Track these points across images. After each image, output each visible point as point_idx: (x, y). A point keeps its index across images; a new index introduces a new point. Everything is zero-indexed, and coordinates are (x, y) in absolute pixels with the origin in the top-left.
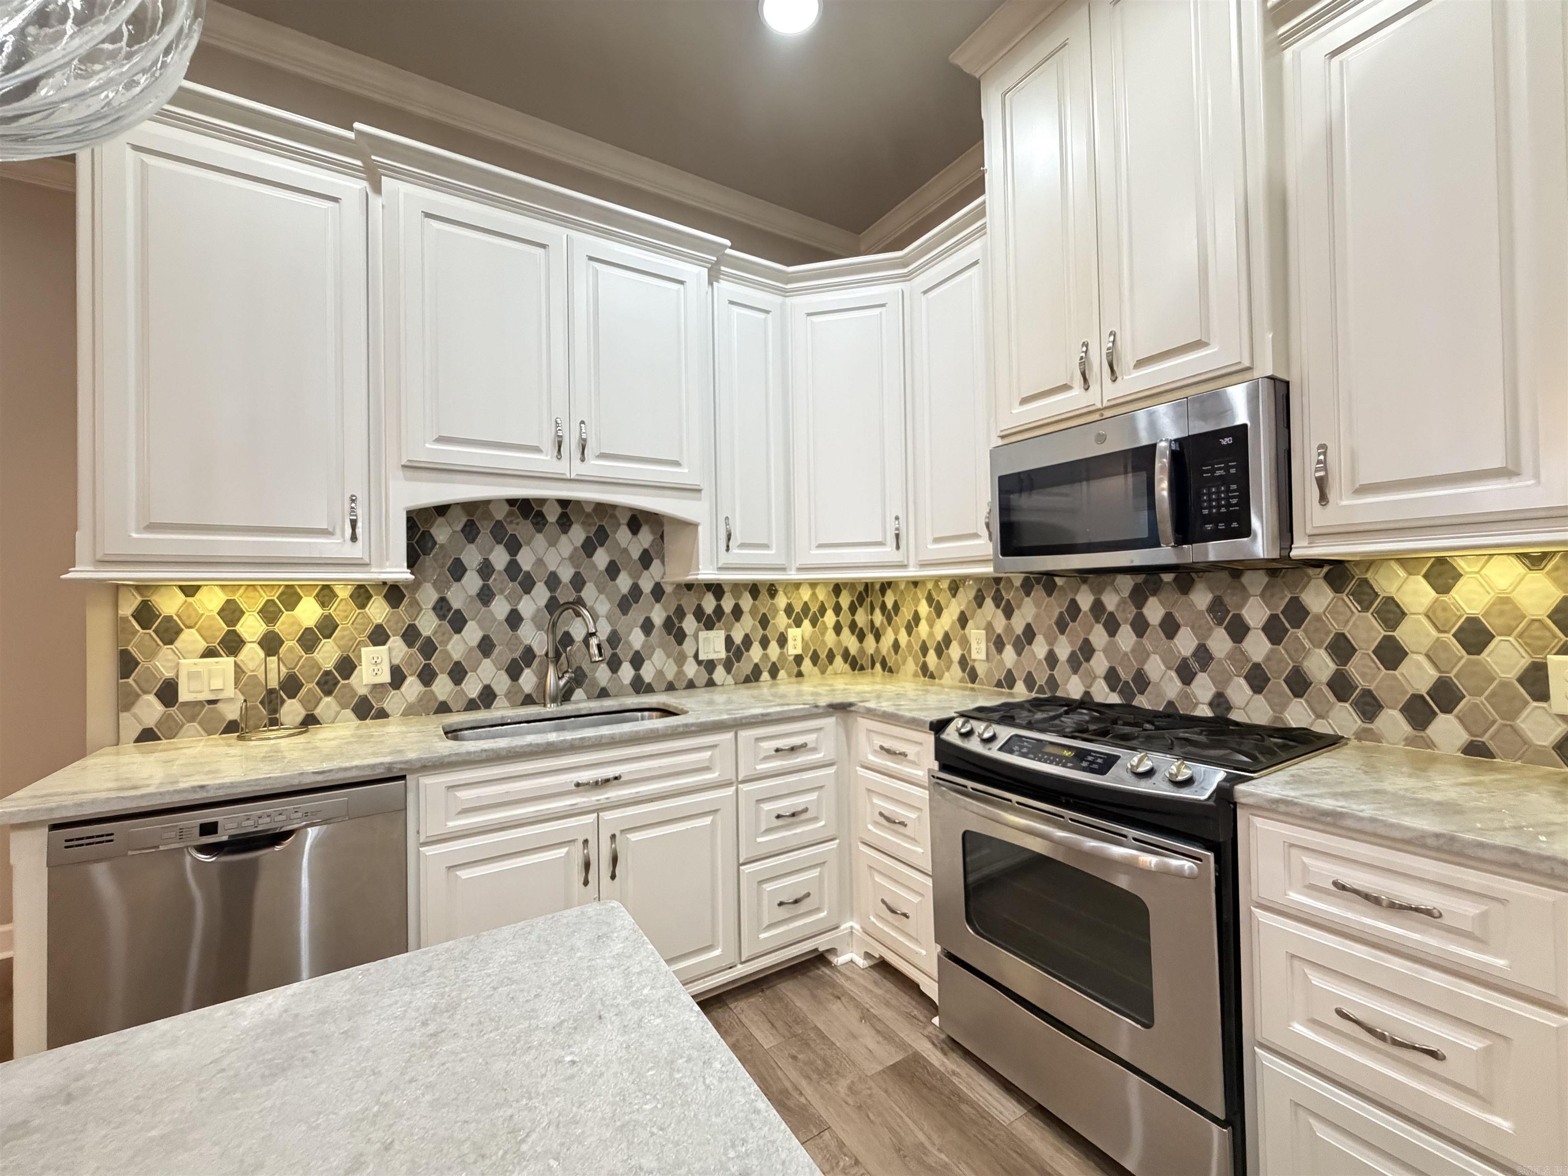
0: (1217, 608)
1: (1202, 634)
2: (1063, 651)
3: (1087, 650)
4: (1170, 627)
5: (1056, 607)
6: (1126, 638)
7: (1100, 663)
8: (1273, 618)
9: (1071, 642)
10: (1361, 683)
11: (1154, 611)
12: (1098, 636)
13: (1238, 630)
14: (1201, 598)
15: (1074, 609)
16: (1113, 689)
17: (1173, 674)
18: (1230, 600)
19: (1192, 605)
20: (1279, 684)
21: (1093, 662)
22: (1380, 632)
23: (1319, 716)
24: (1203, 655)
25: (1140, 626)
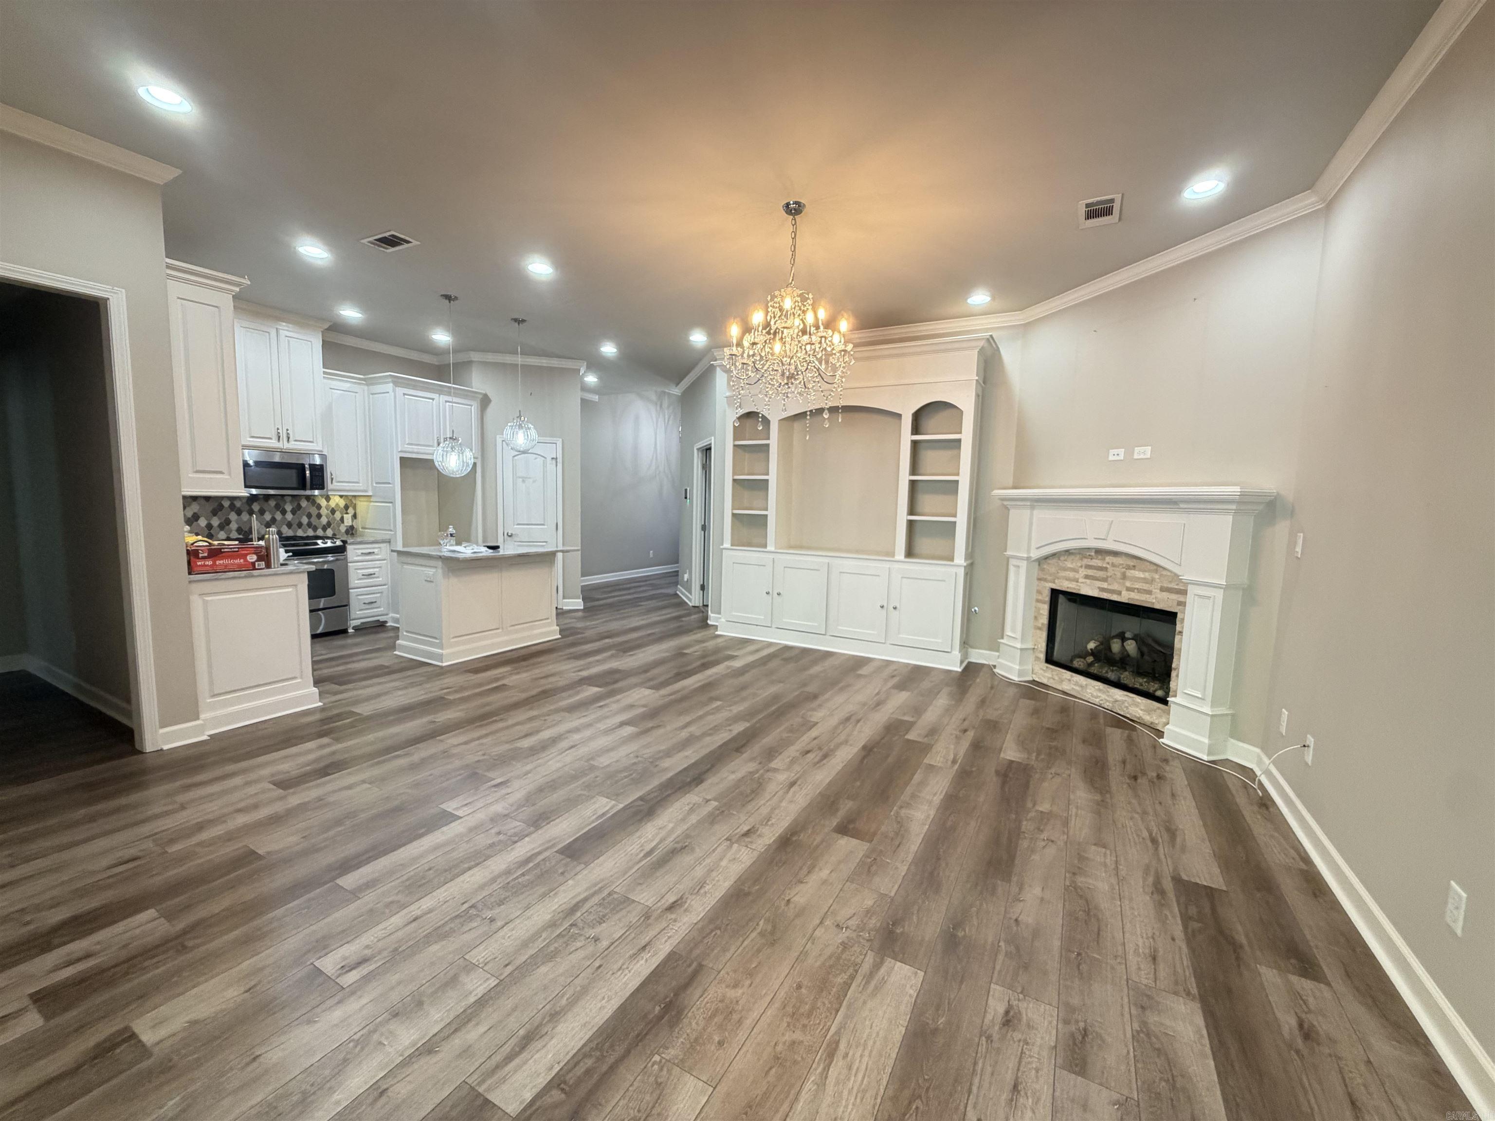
0: (277, 507)
1: (273, 514)
2: (215, 522)
3: (228, 522)
4: (262, 512)
5: (210, 507)
6: (245, 516)
7: (234, 526)
8: (293, 509)
9: (219, 519)
10: (314, 524)
11: (256, 507)
12: (233, 516)
13: (284, 512)
14: (272, 503)
15: (221, 507)
16: (239, 534)
17: (263, 526)
18: (282, 504)
19: (269, 505)
20: (295, 526)
21: (231, 525)
22: (317, 512)
23: (305, 533)
24: (273, 521)
25: (251, 513)
